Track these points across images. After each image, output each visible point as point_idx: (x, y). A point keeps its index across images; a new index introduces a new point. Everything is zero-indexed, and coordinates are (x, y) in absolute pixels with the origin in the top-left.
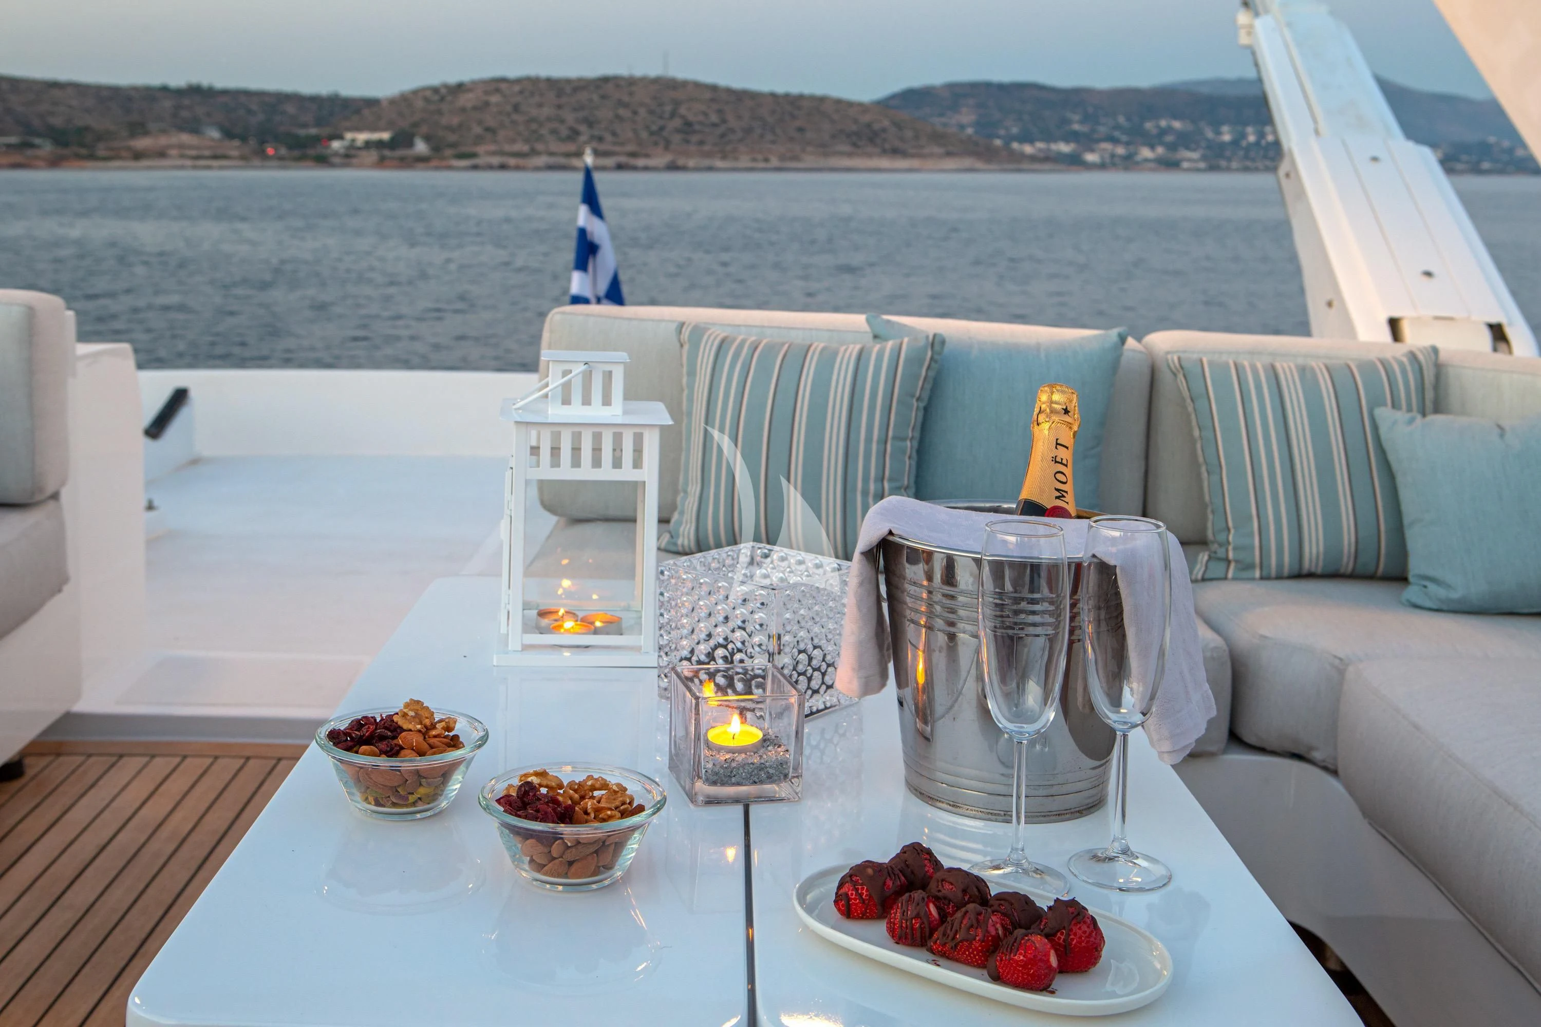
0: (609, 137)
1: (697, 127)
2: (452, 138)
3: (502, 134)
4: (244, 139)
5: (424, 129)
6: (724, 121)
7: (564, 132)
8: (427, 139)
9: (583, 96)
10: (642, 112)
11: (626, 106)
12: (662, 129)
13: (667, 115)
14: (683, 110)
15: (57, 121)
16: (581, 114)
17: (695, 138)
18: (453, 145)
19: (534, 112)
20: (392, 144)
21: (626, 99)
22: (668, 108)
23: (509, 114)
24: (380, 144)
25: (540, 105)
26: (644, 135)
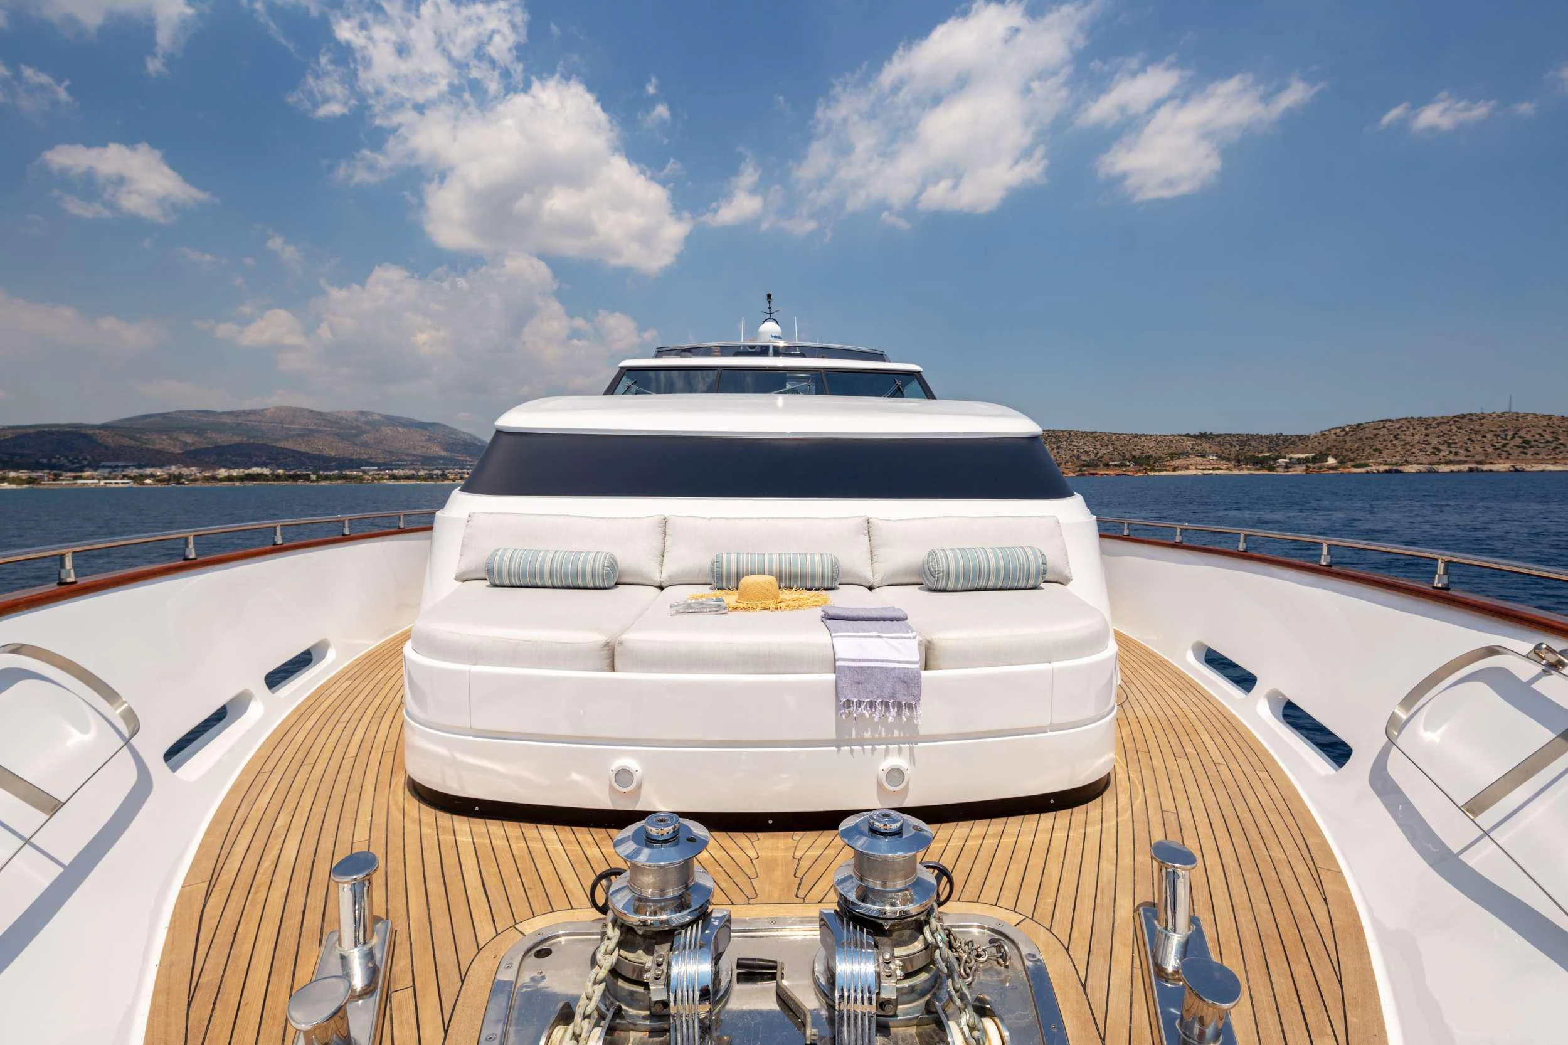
0: (1462, 452)
1: (1533, 443)
2: (1352, 456)
3: (1385, 452)
4: (1228, 460)
5: (1334, 450)
6: (1557, 439)
7: (1430, 450)
8: (1335, 457)
9: (1445, 428)
10: (1489, 436)
11: (1477, 432)
12: (1504, 446)
13: (1509, 437)
14: (1522, 433)
15: (1136, 453)
16: (1442, 439)
17: (1530, 451)
18: (1352, 460)
19: (1409, 439)
20: (1314, 460)
21: (1477, 427)
22: (1510, 433)
23: (1391, 441)
24: (1306, 460)
25: (1413, 435)
26: (1490, 450)
